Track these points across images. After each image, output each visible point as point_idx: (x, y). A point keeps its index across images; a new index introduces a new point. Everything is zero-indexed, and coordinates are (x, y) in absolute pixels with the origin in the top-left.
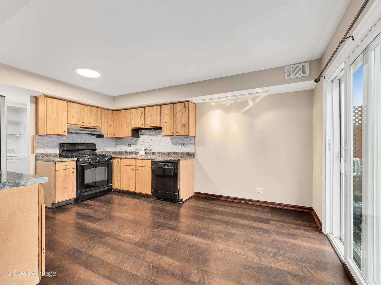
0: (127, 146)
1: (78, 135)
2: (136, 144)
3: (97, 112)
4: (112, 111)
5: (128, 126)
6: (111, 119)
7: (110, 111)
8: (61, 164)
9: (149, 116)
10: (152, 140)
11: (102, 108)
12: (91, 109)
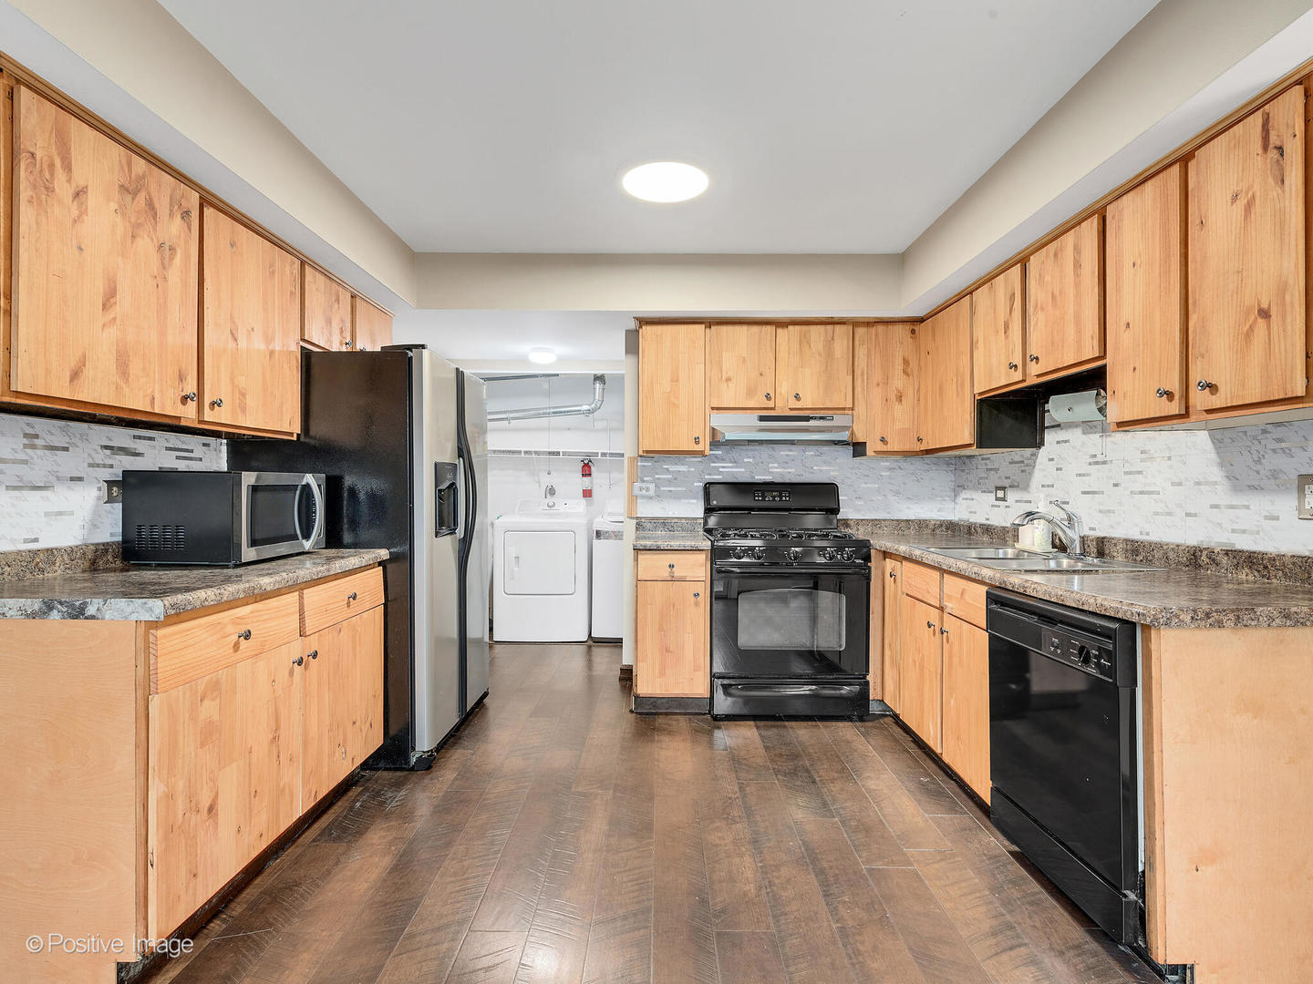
0: (992, 496)
1: (773, 448)
2: (1026, 488)
3: (829, 343)
4: (908, 327)
5: (963, 385)
6: (906, 362)
7: (899, 329)
8: (656, 556)
9: (1042, 309)
10: (1100, 458)
11: (855, 323)
12: (805, 336)
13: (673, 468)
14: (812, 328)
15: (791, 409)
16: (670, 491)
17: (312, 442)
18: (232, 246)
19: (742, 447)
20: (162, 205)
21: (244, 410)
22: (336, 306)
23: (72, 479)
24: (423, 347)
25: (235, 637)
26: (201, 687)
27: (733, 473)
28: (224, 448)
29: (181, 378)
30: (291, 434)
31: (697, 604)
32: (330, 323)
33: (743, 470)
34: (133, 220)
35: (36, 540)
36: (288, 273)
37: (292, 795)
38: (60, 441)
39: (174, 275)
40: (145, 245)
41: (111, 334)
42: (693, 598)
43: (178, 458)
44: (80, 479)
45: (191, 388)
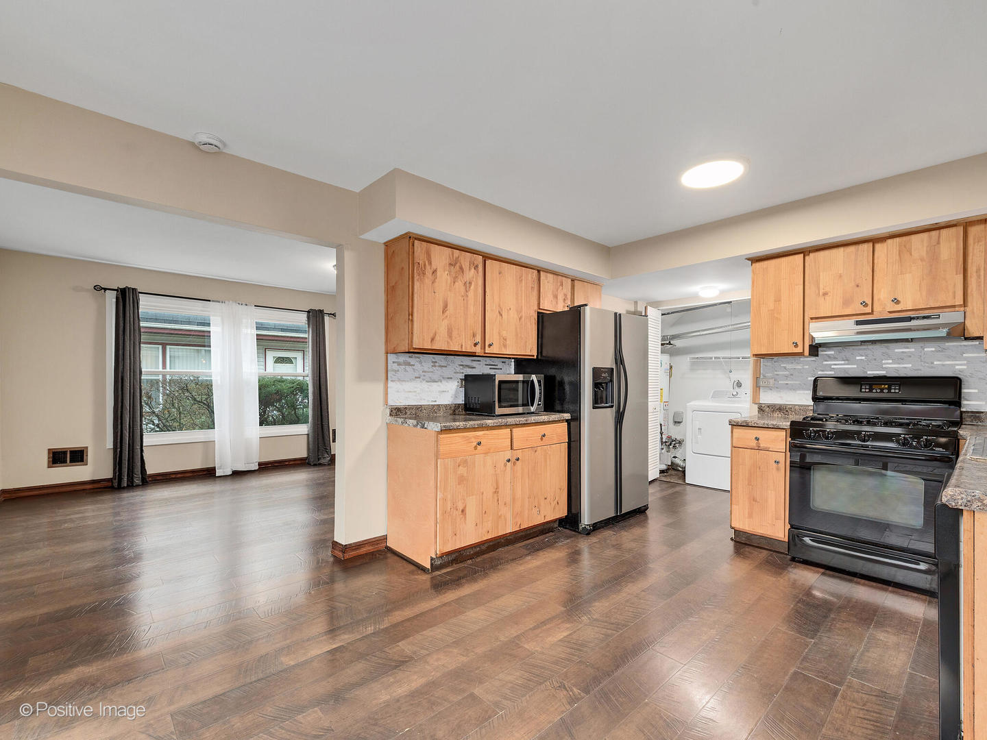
3: (934, 247)
8: (746, 431)
11: (968, 223)
12: (905, 246)
13: (789, 366)
14: (913, 237)
15: (890, 312)
16: (787, 384)
17: (544, 358)
18: (499, 274)
19: (854, 347)
20: (466, 265)
21: (505, 346)
22: (561, 287)
23: (448, 378)
24: (586, 305)
25: (475, 444)
26: (459, 460)
27: (845, 369)
28: (513, 364)
29: (474, 336)
30: (533, 356)
31: (778, 469)
32: (557, 298)
33: (855, 366)
34: (454, 276)
35: (436, 401)
36: (530, 279)
37: (506, 520)
38: (444, 363)
39: (471, 294)
40: (459, 285)
41: (446, 322)
42: (775, 465)
43: (490, 368)
44: (451, 378)
45: (478, 339)
